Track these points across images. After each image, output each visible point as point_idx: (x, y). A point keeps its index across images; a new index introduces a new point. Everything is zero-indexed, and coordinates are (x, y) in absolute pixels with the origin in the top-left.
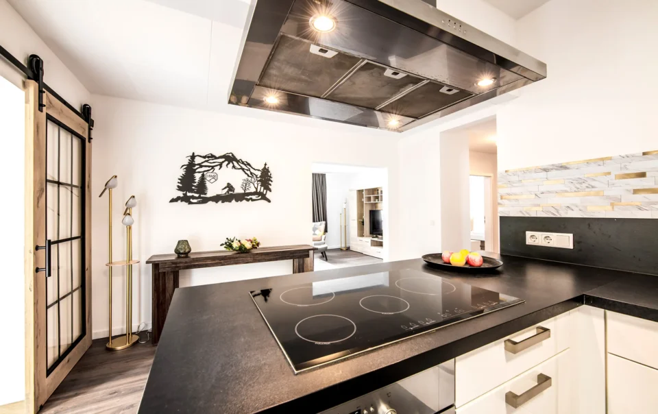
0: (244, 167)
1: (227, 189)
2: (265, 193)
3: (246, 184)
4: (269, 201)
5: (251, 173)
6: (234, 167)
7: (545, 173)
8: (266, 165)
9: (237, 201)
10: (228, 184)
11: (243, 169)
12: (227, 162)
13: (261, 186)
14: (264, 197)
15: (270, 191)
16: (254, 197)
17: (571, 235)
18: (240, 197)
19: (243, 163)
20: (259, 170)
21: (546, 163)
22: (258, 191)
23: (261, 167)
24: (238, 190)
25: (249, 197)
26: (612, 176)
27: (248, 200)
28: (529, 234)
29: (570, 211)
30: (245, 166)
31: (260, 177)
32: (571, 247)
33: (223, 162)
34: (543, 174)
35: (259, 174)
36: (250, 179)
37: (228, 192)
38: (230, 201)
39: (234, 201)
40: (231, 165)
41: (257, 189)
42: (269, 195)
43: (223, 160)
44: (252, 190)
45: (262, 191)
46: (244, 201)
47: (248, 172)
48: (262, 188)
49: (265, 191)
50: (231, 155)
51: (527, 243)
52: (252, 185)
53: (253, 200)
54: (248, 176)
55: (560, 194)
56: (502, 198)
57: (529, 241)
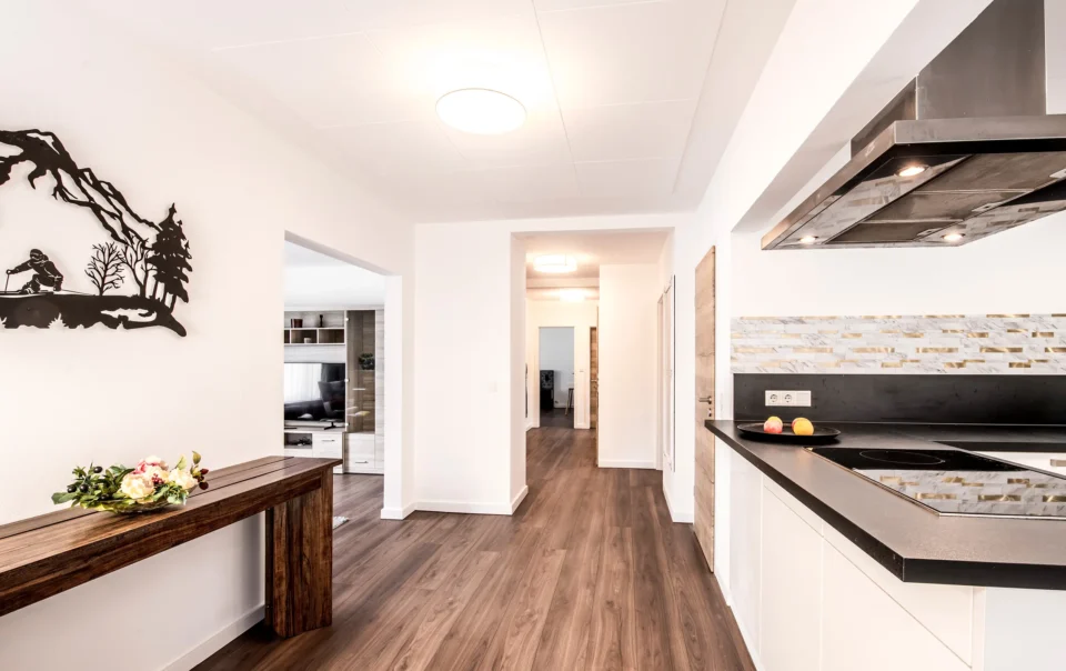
0: (99, 199)
1: (32, 272)
2: (168, 303)
3: (104, 265)
4: (181, 332)
5: (126, 230)
6: (60, 190)
7: (782, 325)
8: (172, 210)
9: (71, 323)
10: (36, 253)
11: (97, 209)
12: (29, 166)
13: (158, 278)
14: (165, 319)
15: (186, 299)
16: (133, 315)
17: (809, 392)
18: (83, 312)
19: (97, 185)
20: (151, 224)
21: (785, 314)
22: (149, 293)
23: (159, 217)
24: (78, 283)
25: (115, 314)
26: (839, 335)
27: (112, 323)
28: (768, 393)
29: (805, 368)
30: (104, 199)
31: (154, 247)
32: (809, 405)
33: (14, 160)
34: (782, 326)
35: (150, 236)
36: (119, 247)
37: (34, 284)
38: (44, 324)
39: (58, 323)
40: (47, 181)
41: (143, 288)
42: (180, 312)
43: (16, 151)
44: (129, 289)
45: (159, 295)
46: (99, 326)
47: (115, 224)
48: (161, 286)
49: (169, 297)
50: (49, 140)
51: (767, 404)
52: (126, 272)
53: (130, 325)
54: (114, 235)
55: (797, 349)
56: (736, 350)
57: (769, 402)
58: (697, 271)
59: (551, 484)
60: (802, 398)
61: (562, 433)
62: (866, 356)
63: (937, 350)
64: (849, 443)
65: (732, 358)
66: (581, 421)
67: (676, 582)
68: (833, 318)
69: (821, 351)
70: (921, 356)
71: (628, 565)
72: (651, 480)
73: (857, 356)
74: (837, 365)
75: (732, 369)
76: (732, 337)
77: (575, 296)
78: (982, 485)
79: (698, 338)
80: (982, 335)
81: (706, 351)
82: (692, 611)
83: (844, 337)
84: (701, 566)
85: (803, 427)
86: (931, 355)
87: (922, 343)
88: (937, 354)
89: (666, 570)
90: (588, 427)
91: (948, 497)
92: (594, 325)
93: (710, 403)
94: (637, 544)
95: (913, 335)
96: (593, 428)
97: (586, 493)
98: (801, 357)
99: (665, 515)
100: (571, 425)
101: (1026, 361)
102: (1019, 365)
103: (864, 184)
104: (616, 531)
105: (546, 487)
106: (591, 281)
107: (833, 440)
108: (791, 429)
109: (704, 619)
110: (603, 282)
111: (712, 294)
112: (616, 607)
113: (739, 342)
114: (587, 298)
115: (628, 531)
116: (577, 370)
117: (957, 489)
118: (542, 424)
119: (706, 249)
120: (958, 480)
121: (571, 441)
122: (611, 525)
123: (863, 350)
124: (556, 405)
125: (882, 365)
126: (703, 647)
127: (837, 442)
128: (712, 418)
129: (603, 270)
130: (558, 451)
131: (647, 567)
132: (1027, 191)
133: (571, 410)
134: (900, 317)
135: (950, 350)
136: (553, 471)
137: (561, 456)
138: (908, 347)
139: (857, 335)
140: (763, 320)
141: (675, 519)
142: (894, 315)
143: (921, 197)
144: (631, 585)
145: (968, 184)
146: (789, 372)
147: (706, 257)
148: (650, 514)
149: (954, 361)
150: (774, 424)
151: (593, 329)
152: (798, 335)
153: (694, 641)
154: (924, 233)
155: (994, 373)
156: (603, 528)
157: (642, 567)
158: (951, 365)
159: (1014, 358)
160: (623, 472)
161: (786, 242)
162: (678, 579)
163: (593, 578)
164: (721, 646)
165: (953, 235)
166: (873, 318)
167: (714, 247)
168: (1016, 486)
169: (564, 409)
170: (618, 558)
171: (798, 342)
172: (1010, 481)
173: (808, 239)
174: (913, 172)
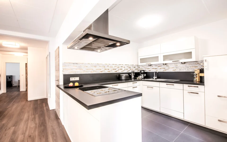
7: (73, 64)
17: (79, 77)
21: (74, 62)
28: (71, 78)
29: (78, 73)
32: (79, 80)
55: (76, 69)
56: (63, 69)
57: (71, 80)
58: (55, 51)
59: (10, 109)
60: (77, 79)
61: (16, 93)
62: (88, 70)
63: (99, 69)
64: (85, 86)
65: (63, 71)
66: (22, 88)
67: (50, 124)
68: (83, 63)
69: (81, 69)
70: (97, 70)
71: (36, 124)
72: (44, 101)
73: (87, 70)
74: (84, 72)
75: (63, 73)
76: (63, 67)
77: (20, 55)
78: (105, 90)
79: (56, 67)
80: (104, 67)
81: (58, 70)
82: (54, 129)
83: (85, 67)
84: (57, 118)
85: (77, 84)
86: (98, 70)
87: (97, 68)
88: (99, 70)
89: (48, 122)
90: (25, 90)
91: (101, 93)
92: (26, 63)
93: (58, 81)
94: (39, 118)
95: (95, 67)
96: (27, 91)
97: (23, 109)
98: (77, 71)
99: (48, 109)
100: (19, 91)
101: (109, 71)
102: (109, 72)
103: (83, 39)
104: (33, 116)
105: (8, 110)
106: (25, 51)
107: (82, 86)
108: (74, 85)
109: (57, 130)
110: (29, 51)
111: (58, 57)
112: (32, 136)
113: (64, 68)
114: (24, 55)
115: (37, 116)
116: (21, 75)
117: (102, 92)
118: (7, 92)
119: (57, 47)
120: (102, 90)
121: (19, 95)
122: (31, 115)
123: (88, 69)
124: (13, 85)
125: (91, 72)
126: (56, 136)
127: (83, 86)
128: (59, 84)
129: (29, 48)
130: (13, 99)
131: (42, 123)
132: (107, 45)
133: (19, 86)
134: (93, 64)
135: (100, 69)
136: (11, 105)
137: (14, 100)
138: (95, 69)
139: (87, 67)
140: (69, 63)
141: (51, 109)
142: (92, 63)
143: (93, 43)
144: (37, 129)
145: (99, 43)
146: (75, 74)
147: (57, 49)
148: (44, 110)
149: (101, 71)
150: (71, 84)
151: (26, 64)
152: (77, 66)
153: (54, 136)
154: (95, 50)
155: (106, 73)
156: (29, 117)
157: (41, 123)
158: (101, 72)
159: (108, 70)
160: (36, 101)
161: (72, 48)
162: (51, 123)
163: (24, 132)
164: (61, 135)
165: (99, 51)
166: (89, 64)
167: (59, 47)
168: (109, 90)
169: (17, 86)
170: (33, 123)
171: (76, 68)
172: (108, 89)
173: (76, 48)
174: (91, 39)
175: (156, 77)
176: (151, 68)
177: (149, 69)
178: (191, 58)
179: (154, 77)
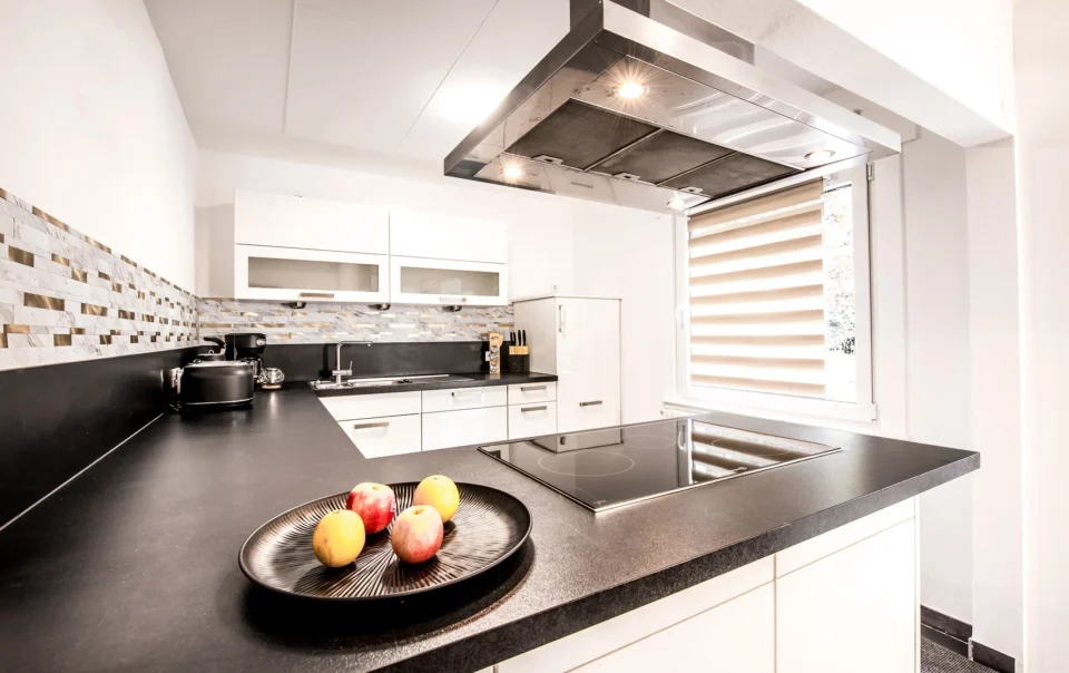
175: (350, 372)
176: (293, 324)
177: (281, 325)
178: (497, 294)
179: (336, 369)
